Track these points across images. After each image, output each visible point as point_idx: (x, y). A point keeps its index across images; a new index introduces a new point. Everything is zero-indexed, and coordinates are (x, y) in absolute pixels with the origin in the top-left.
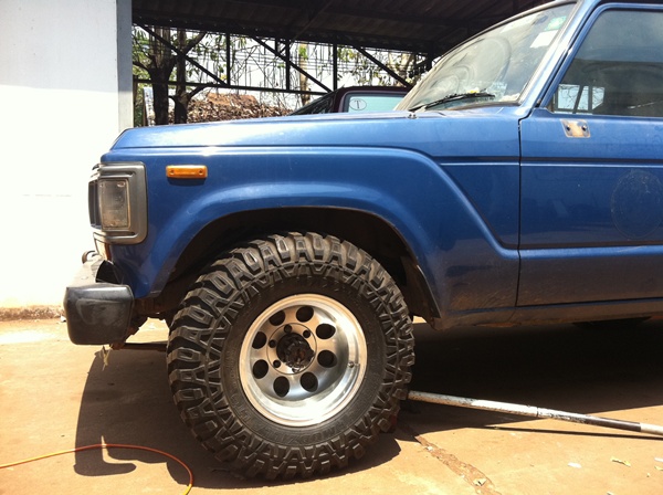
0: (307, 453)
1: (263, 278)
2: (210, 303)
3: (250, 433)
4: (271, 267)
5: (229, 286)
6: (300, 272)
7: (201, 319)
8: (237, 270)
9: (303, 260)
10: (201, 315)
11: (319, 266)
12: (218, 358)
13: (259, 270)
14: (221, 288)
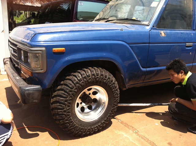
2: (68, 91)
3: (78, 126)
4: (85, 79)
5: (73, 86)
7: (64, 96)
8: (75, 80)
9: (93, 76)
10: (65, 94)
11: (98, 78)
12: (70, 107)
13: (81, 81)
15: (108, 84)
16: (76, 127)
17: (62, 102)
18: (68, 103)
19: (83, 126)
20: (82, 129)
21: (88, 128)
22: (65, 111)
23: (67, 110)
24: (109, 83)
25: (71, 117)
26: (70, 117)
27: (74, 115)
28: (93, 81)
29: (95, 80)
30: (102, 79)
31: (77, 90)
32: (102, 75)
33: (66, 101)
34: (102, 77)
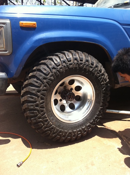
0: (74, 132)
1: (61, 68)
2: (41, 78)
3: (55, 127)
4: (64, 64)
5: (48, 71)
6: (75, 66)
7: (37, 84)
8: (51, 65)
9: (76, 61)
10: (37, 82)
11: (81, 64)
12: (44, 99)
13: (59, 65)
14: (45, 72)
15: (96, 74)
16: (52, 128)
17: (34, 92)
18: (42, 94)
19: (62, 128)
20: (61, 132)
21: (68, 131)
22: (37, 106)
23: (41, 104)
24: (96, 72)
25: (46, 114)
26: (44, 114)
27: (50, 112)
28: (75, 68)
29: (77, 66)
30: (88, 66)
31: (54, 78)
32: (87, 61)
33: (39, 91)
34: (87, 63)
